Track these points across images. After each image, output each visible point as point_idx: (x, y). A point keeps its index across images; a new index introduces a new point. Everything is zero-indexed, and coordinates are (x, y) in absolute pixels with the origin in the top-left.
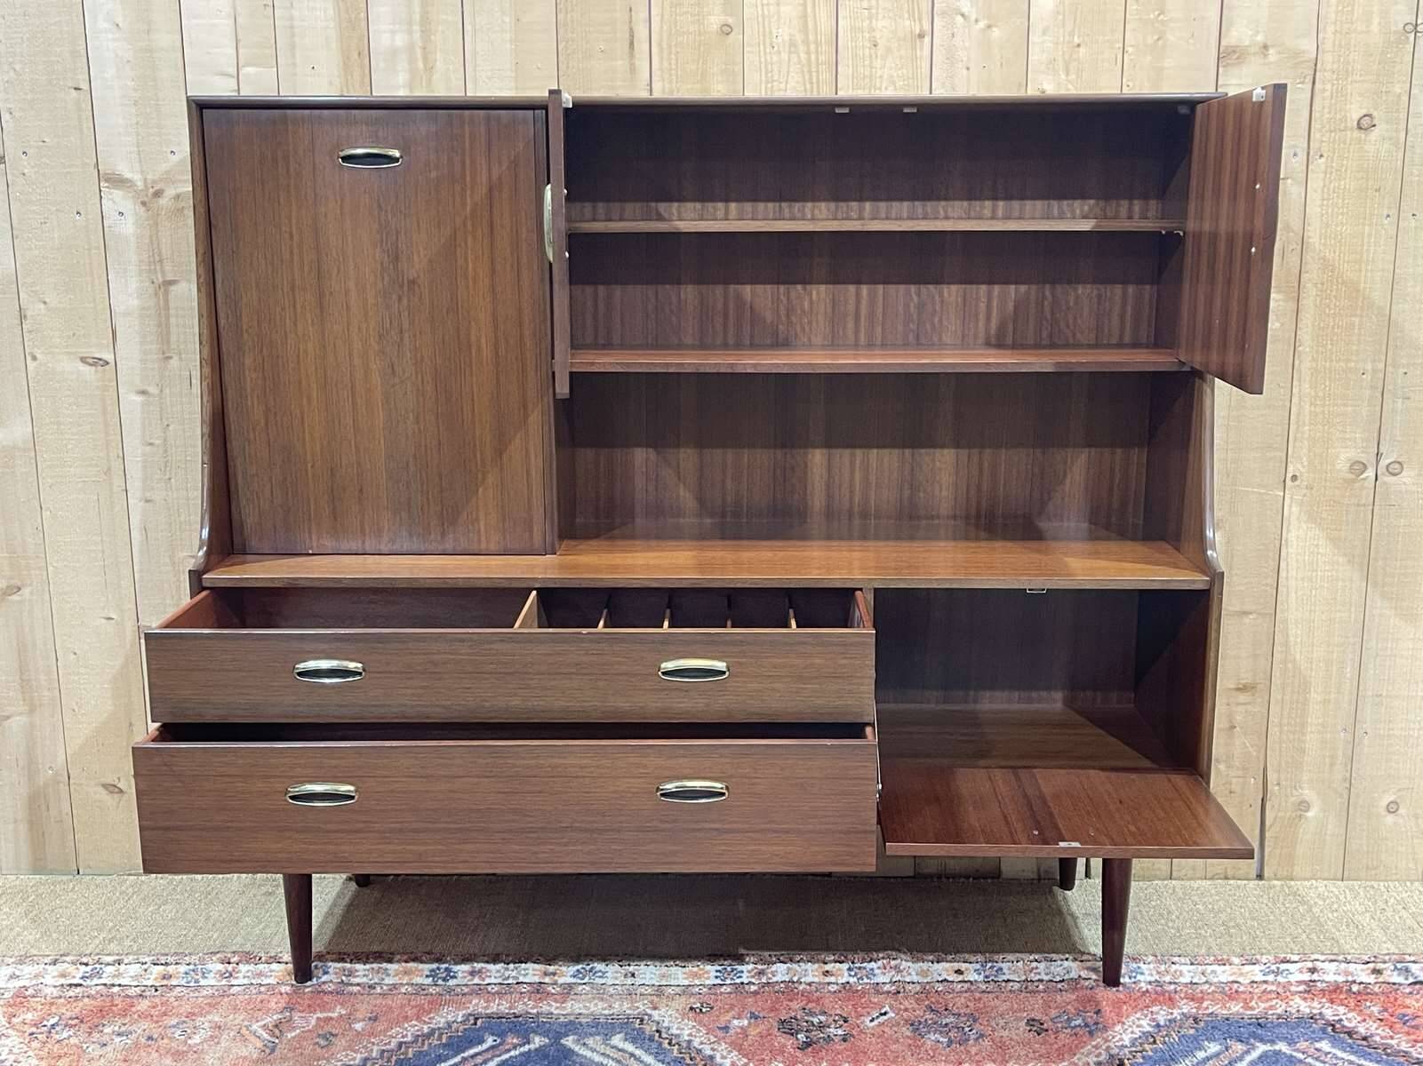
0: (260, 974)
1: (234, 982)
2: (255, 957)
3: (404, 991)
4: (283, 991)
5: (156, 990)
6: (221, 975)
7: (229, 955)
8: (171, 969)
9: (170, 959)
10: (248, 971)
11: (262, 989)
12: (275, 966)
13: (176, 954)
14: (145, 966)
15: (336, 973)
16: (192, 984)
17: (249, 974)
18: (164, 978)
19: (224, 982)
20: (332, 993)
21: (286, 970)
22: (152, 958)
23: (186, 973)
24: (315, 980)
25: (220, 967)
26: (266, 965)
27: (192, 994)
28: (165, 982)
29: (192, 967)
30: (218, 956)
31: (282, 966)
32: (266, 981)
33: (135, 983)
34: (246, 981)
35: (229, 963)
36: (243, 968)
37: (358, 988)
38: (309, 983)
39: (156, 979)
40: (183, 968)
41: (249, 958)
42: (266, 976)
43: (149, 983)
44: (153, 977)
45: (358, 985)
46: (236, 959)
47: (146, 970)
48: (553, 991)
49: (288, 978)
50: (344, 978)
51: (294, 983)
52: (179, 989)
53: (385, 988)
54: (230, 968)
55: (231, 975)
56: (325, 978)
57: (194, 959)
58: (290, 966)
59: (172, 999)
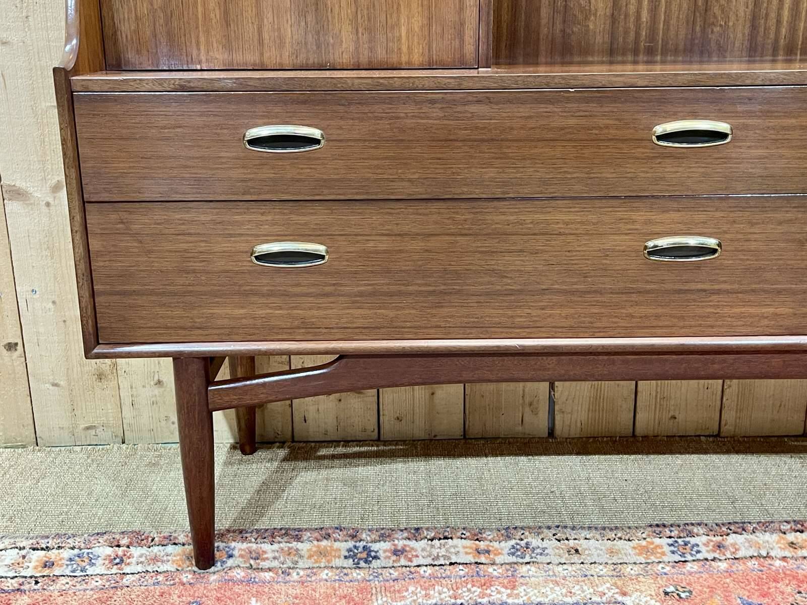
0: (155, 559)
1: (127, 570)
2: (147, 538)
3: (325, 577)
4: (185, 580)
5: (37, 583)
6: (111, 561)
7: (117, 537)
8: (53, 555)
9: (51, 543)
10: (141, 556)
11: (161, 578)
12: (170, 549)
13: (58, 535)
14: (23, 552)
15: (241, 556)
16: (78, 573)
17: (143, 559)
18: (45, 566)
19: (114, 570)
20: (242, 582)
21: (184, 552)
22: (31, 541)
23: (71, 560)
24: (219, 564)
25: (109, 551)
26: (160, 548)
27: (78, 587)
28: (46, 572)
29: (76, 551)
30: (106, 537)
31: (179, 549)
32: (163, 568)
33: (12, 574)
34: (140, 568)
35: (118, 546)
36: (136, 551)
37: (271, 574)
38: (213, 569)
39: (35, 568)
40: (66, 554)
41: (139, 538)
42: (163, 562)
43: (28, 573)
44: (31, 565)
45: (270, 570)
46: (125, 541)
47: (24, 557)
48: (495, 573)
49: (188, 563)
50: (252, 562)
51: (195, 569)
52: (63, 580)
53: (302, 573)
54: (120, 551)
55: (122, 561)
56: (230, 562)
57: (78, 542)
58: (190, 548)
59: (56, 593)
